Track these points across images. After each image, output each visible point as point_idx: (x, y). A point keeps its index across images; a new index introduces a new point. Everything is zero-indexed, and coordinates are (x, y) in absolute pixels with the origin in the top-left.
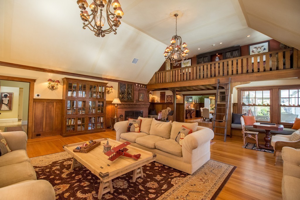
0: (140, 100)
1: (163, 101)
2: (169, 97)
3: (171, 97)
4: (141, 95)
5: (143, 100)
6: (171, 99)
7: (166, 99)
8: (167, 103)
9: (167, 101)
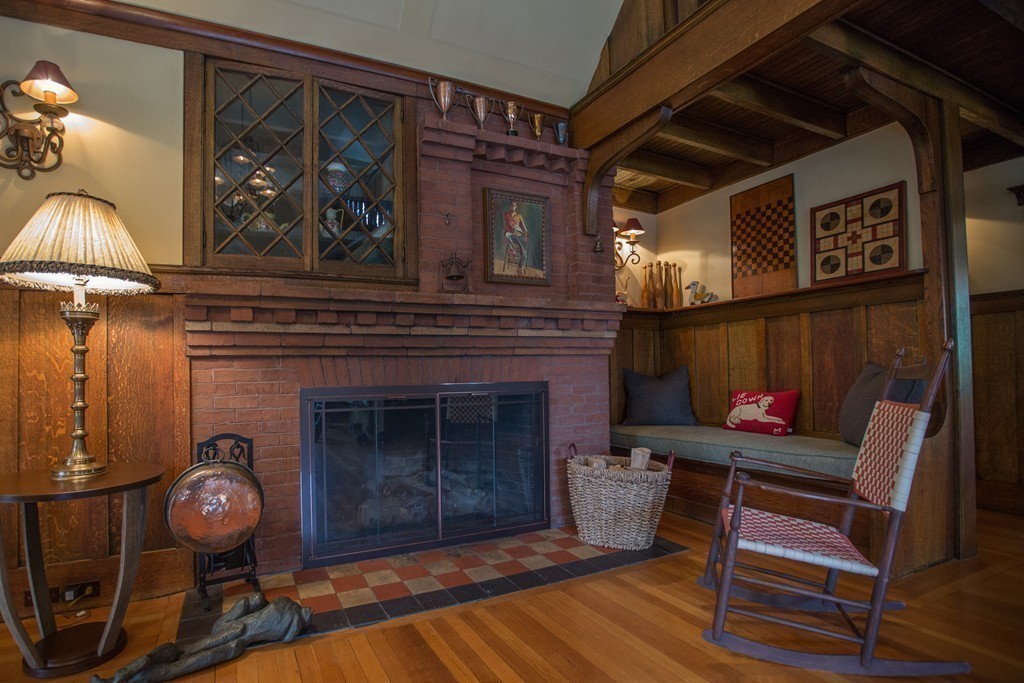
0: (499, 267)
1: (772, 282)
2: (854, 211)
3: (881, 209)
4: (518, 222)
5: (540, 274)
6: (889, 229)
7: (815, 251)
8: (818, 291)
9: (830, 264)
